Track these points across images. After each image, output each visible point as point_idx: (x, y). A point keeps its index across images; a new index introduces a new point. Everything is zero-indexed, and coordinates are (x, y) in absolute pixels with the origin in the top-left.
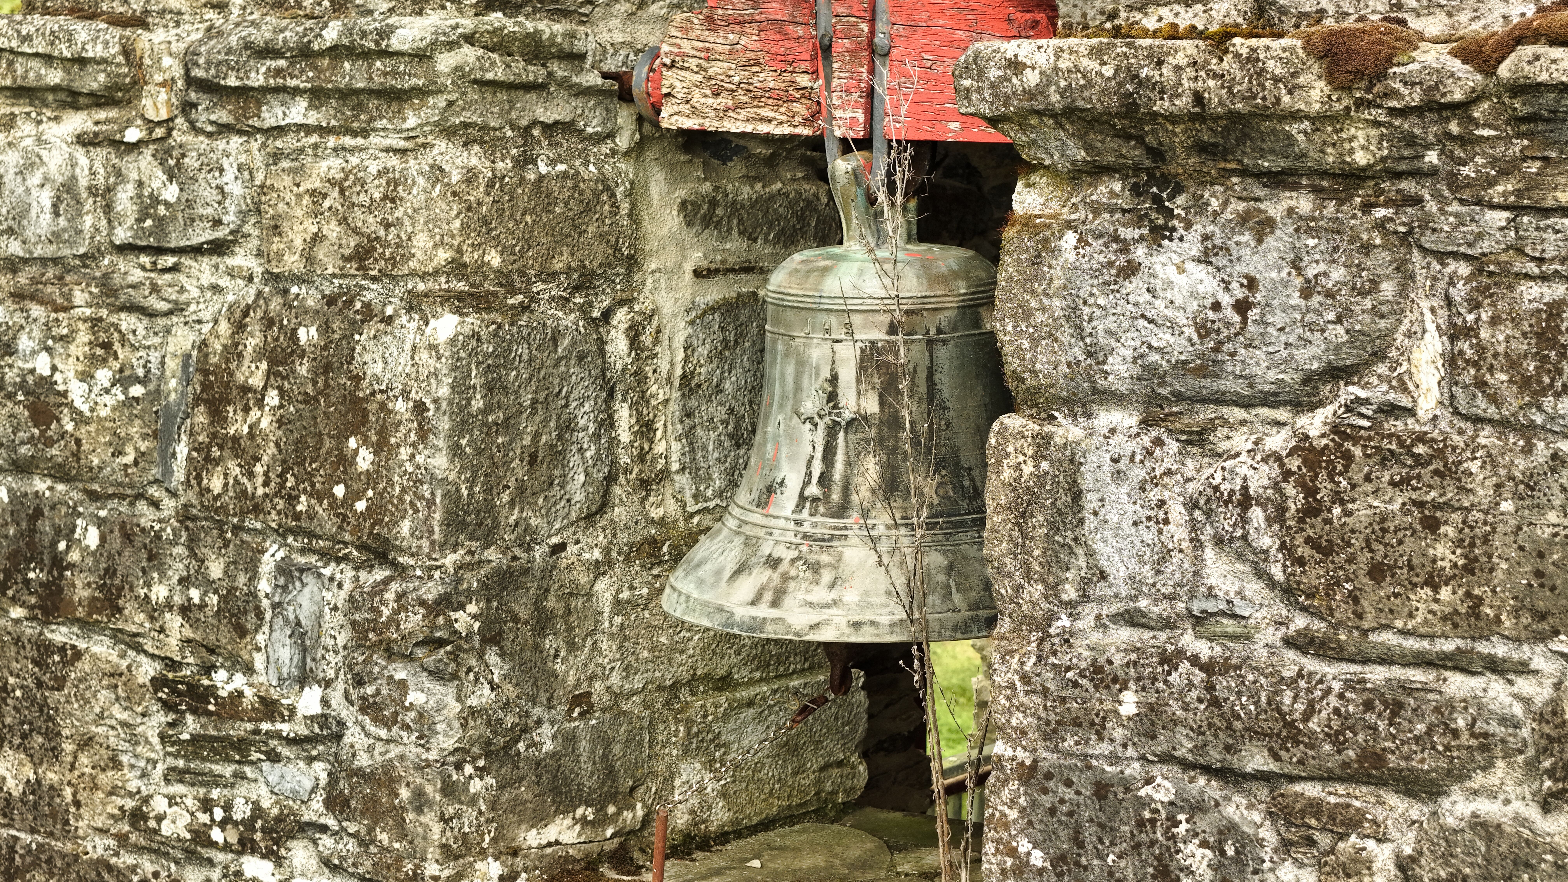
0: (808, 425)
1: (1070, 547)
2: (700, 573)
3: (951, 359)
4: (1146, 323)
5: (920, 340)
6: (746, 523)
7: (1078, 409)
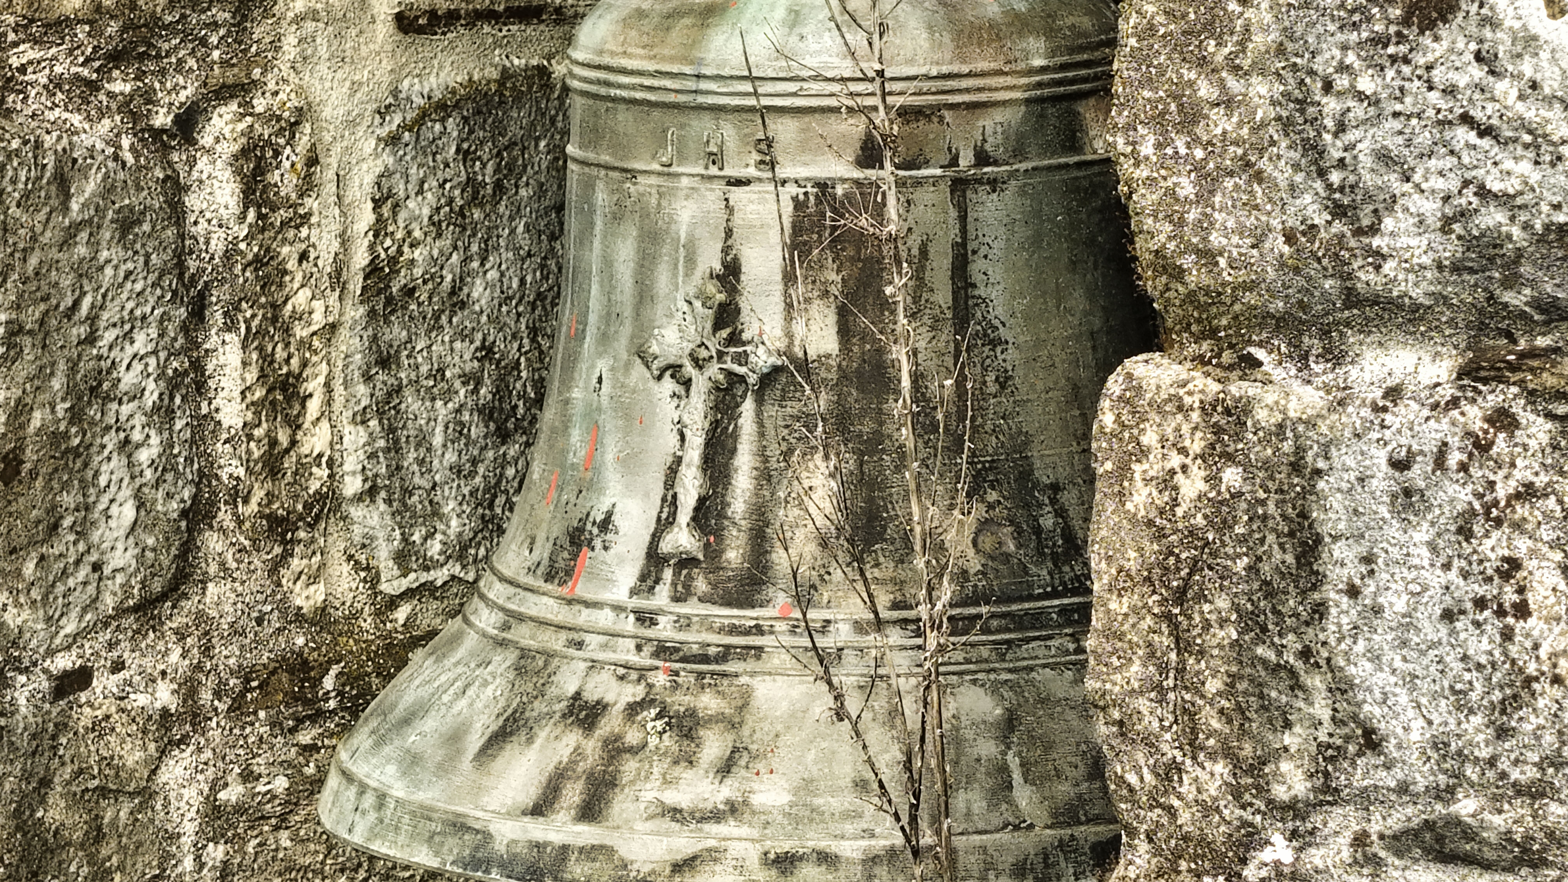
0: (669, 385)
1: (1292, 673)
2: (412, 738)
3: (1010, 225)
4: (1472, 137)
5: (936, 181)
6: (520, 618)
7: (1313, 343)
